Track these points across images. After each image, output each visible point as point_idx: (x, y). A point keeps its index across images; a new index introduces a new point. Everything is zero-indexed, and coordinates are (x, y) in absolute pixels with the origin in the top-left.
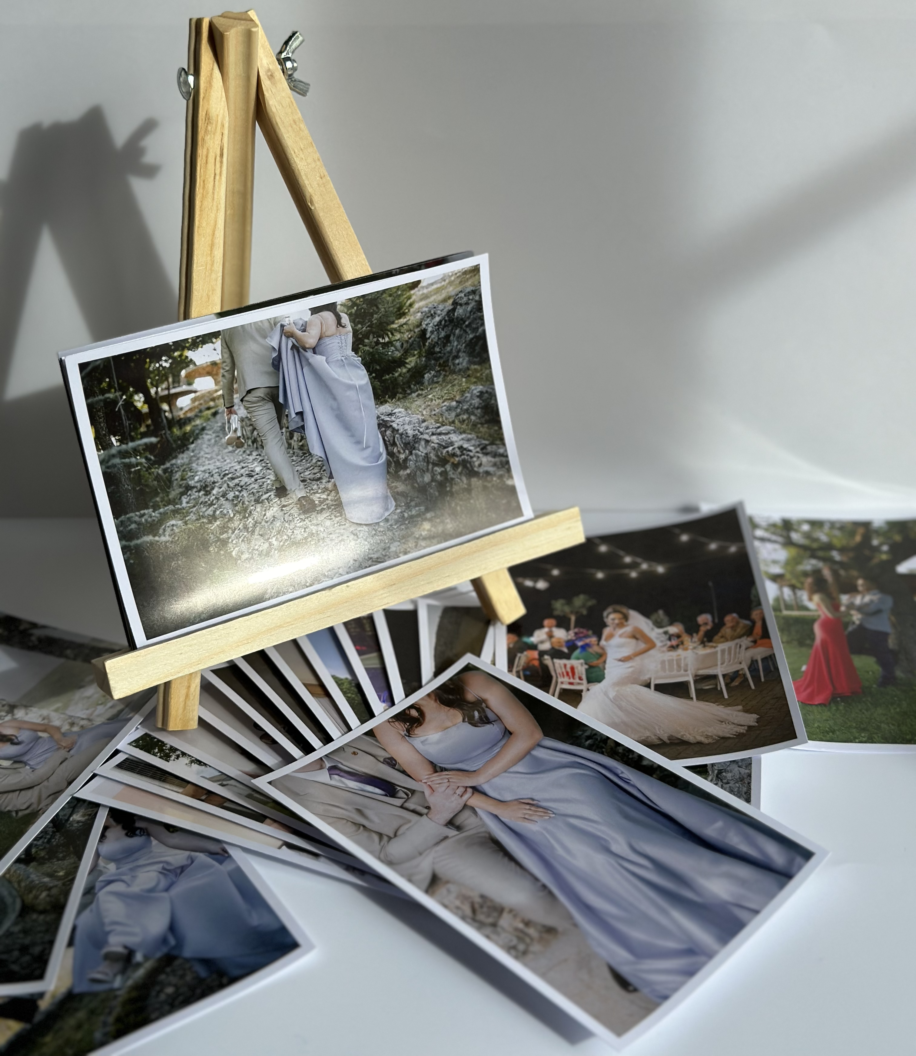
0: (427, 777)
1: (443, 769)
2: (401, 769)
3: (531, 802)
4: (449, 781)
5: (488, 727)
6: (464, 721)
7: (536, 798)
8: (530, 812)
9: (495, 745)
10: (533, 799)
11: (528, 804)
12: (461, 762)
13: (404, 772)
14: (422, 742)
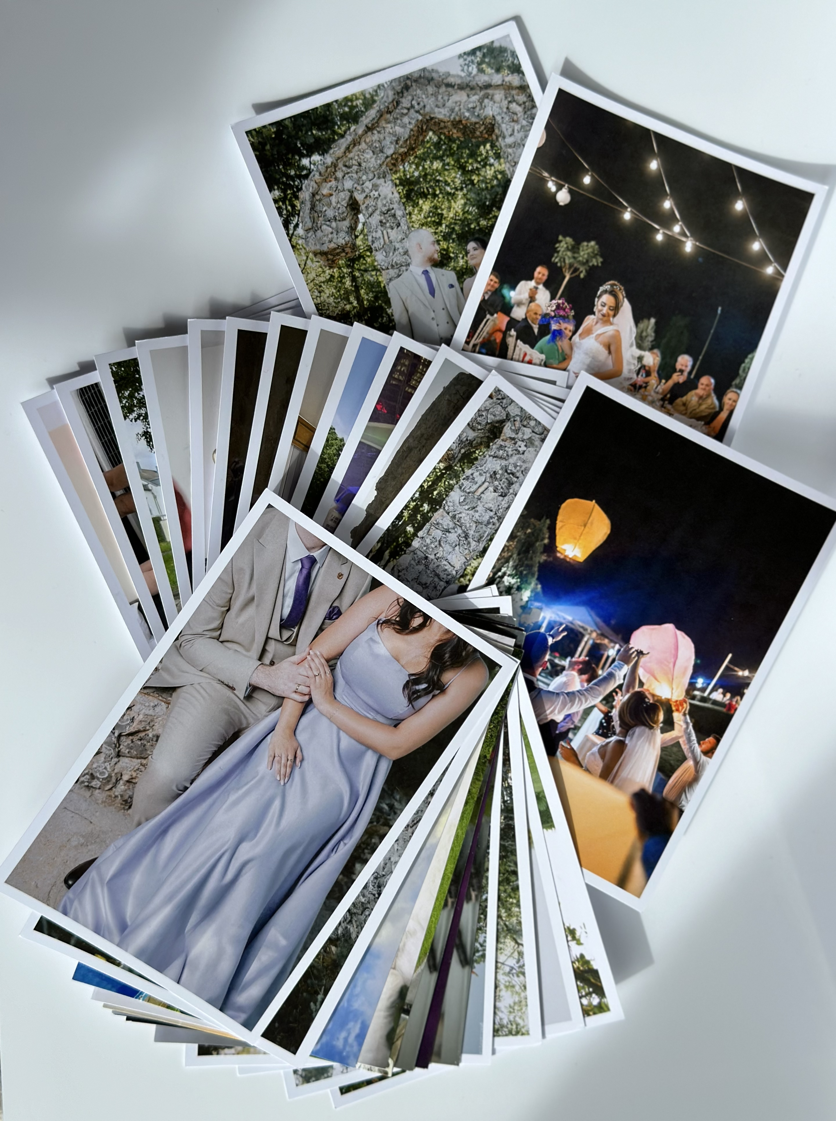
0: (318, 653)
1: (333, 668)
2: (324, 627)
3: (298, 760)
4: (315, 676)
5: (405, 701)
6: (410, 675)
7: (305, 763)
8: (283, 761)
9: (378, 712)
10: (302, 761)
11: (295, 757)
12: (347, 683)
13: (321, 629)
14: (371, 639)
